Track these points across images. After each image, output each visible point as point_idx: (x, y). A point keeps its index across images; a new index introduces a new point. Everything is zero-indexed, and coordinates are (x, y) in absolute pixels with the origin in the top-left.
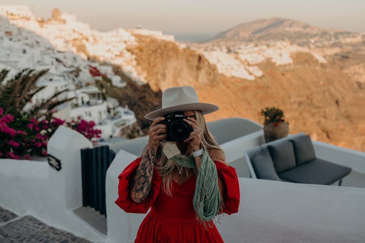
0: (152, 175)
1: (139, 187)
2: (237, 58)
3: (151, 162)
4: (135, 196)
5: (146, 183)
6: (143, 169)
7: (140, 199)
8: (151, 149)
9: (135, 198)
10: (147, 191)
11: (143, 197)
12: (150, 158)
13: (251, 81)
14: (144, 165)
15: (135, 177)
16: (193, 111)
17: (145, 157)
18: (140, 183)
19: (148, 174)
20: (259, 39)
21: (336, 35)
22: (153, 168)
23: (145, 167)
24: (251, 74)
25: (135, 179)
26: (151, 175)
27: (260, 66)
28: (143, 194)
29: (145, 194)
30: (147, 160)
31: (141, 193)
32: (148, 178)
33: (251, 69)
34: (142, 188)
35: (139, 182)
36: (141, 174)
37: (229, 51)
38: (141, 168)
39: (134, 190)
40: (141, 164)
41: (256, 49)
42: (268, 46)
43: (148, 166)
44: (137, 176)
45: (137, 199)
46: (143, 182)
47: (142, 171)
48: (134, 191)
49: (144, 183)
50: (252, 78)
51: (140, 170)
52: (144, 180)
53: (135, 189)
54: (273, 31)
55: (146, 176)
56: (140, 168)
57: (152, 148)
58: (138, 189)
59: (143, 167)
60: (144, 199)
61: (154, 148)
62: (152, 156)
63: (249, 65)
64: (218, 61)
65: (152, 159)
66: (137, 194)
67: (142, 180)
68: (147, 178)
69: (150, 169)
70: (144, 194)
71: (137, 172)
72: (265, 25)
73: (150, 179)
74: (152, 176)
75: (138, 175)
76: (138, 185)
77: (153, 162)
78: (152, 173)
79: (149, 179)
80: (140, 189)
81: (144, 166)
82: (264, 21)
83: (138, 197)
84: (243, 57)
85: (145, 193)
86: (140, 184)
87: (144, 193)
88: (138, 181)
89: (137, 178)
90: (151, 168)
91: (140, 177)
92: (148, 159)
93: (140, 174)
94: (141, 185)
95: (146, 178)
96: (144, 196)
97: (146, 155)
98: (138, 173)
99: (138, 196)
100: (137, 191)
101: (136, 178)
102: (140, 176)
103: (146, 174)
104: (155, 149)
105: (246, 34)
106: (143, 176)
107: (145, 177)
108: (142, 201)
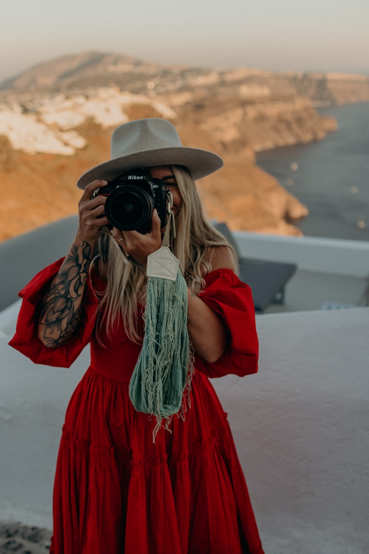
0: (80, 295)
1: (53, 318)
2: (39, 121)
3: (81, 271)
4: (45, 334)
5: (67, 311)
6: (63, 282)
7: (55, 341)
8: (83, 245)
9: (44, 337)
10: (69, 326)
11: (60, 337)
12: (80, 262)
13: (68, 157)
14: (66, 274)
15: (47, 297)
16: (170, 167)
17: (69, 260)
18: (56, 310)
19: (73, 294)
20: (71, 87)
21: (183, 74)
22: (84, 284)
23: (68, 280)
24: (66, 144)
25: (47, 301)
26: (78, 296)
27: (80, 130)
28: (59, 332)
29: (64, 333)
30: (73, 266)
31: (56, 329)
32: (72, 302)
33: (66, 136)
34: (59, 320)
35: (53, 308)
36: (59, 292)
37: (25, 111)
38: (61, 280)
39: (43, 321)
40: (60, 272)
41: (68, 103)
42: (87, 97)
43: (74, 279)
44: (50, 296)
45: (49, 340)
46: (61, 308)
47: (61, 287)
48: (44, 324)
49: (63, 311)
50: (68, 151)
51: (58, 285)
52: (64, 305)
53: (46, 321)
54: (90, 73)
55: (69, 297)
56: (57, 280)
57: (85, 244)
58: (51, 321)
59: (64, 279)
60: (62, 341)
61: (89, 243)
62: (84, 258)
63: (62, 130)
64: (11, 129)
65: (83, 265)
66: (48, 331)
67: (60, 304)
68: (70, 302)
69: (77, 284)
70: (61, 332)
71: (52, 287)
72: (75, 64)
73: (77, 304)
74: (80, 299)
75: (54, 293)
76: (52, 313)
77: (83, 272)
78: (81, 291)
79: (75, 303)
80: (54, 322)
81: (67, 278)
82: (72, 57)
83: (51, 336)
84: (49, 118)
85: (65, 330)
86: (56, 312)
87: (63, 329)
88: (52, 305)
89: (51, 299)
90: (81, 283)
91: (56, 297)
92: (75, 264)
93: (57, 291)
94: (57, 315)
95: (67, 302)
96: (62, 335)
97: (73, 255)
98: (53, 289)
99: (51, 334)
100: (49, 324)
101: (49, 299)
102: (57, 295)
103: (68, 292)
104: (91, 246)
105: (47, 81)
106: (62, 296)
107: (65, 300)
108: (60, 344)
